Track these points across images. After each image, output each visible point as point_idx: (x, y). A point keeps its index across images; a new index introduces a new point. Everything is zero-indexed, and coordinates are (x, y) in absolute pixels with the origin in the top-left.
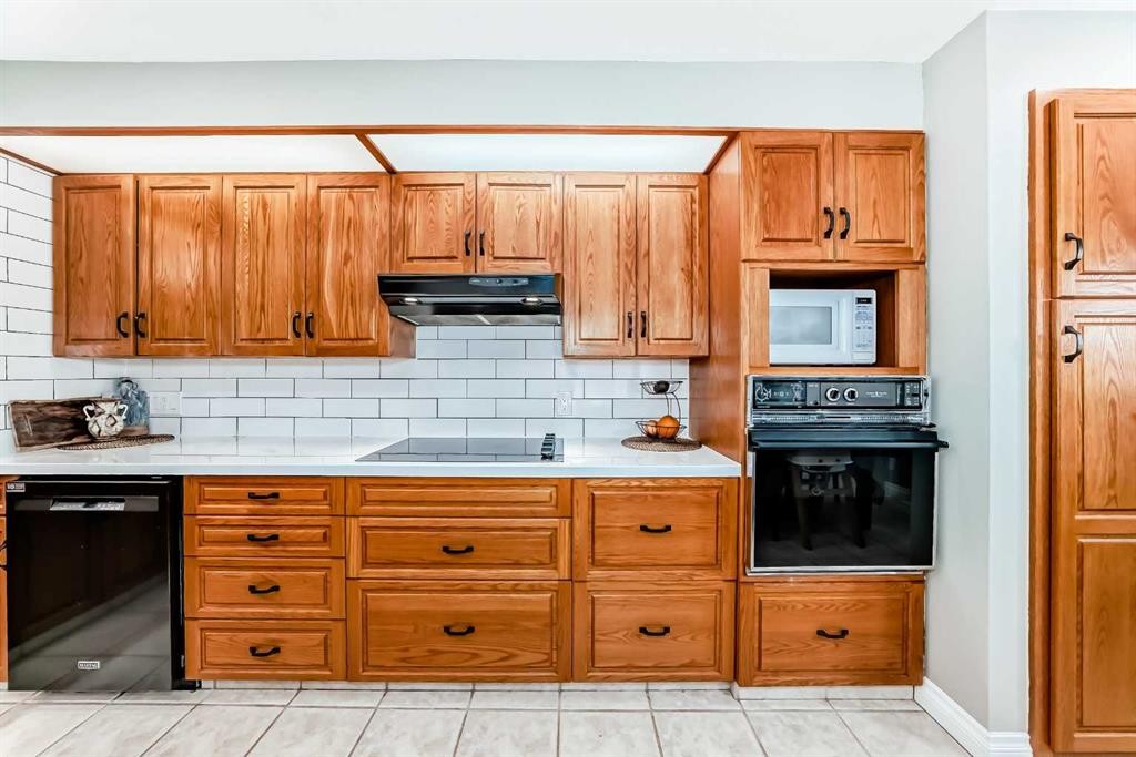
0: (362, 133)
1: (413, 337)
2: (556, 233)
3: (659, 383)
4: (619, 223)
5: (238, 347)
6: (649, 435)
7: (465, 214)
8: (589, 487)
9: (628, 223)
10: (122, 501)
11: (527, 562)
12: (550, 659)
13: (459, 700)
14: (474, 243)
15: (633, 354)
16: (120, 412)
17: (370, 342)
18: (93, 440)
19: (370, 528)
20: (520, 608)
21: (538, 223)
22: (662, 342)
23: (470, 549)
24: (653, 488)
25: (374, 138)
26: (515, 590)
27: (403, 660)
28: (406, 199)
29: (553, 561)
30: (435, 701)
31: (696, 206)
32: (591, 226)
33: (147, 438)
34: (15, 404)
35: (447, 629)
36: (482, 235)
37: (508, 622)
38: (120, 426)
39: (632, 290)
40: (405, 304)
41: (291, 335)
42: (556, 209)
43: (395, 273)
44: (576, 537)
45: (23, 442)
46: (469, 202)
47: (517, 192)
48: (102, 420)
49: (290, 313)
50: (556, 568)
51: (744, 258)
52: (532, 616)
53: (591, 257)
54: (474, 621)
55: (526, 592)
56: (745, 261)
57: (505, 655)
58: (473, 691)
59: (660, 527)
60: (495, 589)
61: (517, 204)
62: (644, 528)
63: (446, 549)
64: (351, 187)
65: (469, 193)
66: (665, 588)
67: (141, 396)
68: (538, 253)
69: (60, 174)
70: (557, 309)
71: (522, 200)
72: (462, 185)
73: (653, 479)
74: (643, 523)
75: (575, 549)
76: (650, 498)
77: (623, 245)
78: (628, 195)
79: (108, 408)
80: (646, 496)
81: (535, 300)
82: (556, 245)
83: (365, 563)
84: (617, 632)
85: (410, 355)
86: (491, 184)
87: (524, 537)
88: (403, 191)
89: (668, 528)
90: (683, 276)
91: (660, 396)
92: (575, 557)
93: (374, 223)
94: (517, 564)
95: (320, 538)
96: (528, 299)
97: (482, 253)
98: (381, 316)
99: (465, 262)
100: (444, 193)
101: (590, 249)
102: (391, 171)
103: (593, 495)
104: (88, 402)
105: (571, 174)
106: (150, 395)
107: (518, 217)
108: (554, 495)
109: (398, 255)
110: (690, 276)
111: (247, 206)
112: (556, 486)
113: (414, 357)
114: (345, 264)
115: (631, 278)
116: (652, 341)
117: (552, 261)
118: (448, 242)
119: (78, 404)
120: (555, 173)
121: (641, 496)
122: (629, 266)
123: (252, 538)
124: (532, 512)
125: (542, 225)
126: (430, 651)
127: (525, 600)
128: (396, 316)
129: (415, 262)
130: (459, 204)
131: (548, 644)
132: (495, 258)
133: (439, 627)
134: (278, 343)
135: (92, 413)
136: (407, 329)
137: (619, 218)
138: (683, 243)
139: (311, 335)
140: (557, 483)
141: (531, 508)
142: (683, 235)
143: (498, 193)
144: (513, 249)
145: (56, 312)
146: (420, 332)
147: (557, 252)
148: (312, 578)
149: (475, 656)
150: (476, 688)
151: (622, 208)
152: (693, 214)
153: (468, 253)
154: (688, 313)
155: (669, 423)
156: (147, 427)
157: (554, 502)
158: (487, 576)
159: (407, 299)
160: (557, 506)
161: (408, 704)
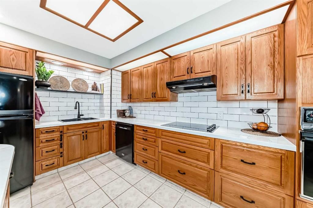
0: (162, 50)
1: (177, 96)
2: (214, 63)
3: (258, 110)
4: (238, 54)
5: (144, 100)
6: (254, 129)
7: (187, 63)
8: (221, 142)
9: (242, 53)
10: (126, 128)
11: (201, 160)
12: (207, 191)
13: (182, 191)
14: (190, 70)
15: (244, 99)
16: (129, 112)
17: (166, 98)
18: (126, 117)
19: (163, 141)
20: (198, 173)
21: (208, 61)
22: (257, 94)
23: (185, 152)
24: (247, 147)
25: (165, 51)
26: (196, 167)
27: (169, 175)
28: (173, 62)
29: (208, 162)
30: (176, 188)
31: (276, 39)
32: (227, 58)
33: (132, 117)
34: (117, 110)
35: (179, 171)
36: (192, 68)
37: (195, 176)
38: (129, 115)
39: (244, 76)
40: (173, 88)
41: (152, 97)
42: (214, 55)
43: (171, 81)
44: (216, 157)
45: (118, 116)
46: (188, 60)
47: (201, 53)
48: (127, 113)
49: (152, 93)
50: (209, 165)
51: (299, 55)
52: (201, 176)
53: (227, 68)
54: (186, 172)
55: (200, 169)
56: (299, 56)
57: (194, 184)
58: (186, 191)
59: (249, 162)
60: (191, 165)
61: (202, 57)
62: (242, 161)
63: (179, 151)
64: (162, 63)
65: (188, 57)
66: (253, 186)
67: (132, 109)
68: (208, 70)
69: (122, 72)
70: (214, 86)
71: (203, 55)
72: (186, 55)
73: (247, 144)
74: (243, 159)
75: (215, 161)
76: (245, 151)
77: (240, 61)
78: (241, 44)
79: (127, 111)
80: (244, 150)
81: (207, 84)
82: (214, 66)
83: (162, 149)
84: (231, 193)
85: (177, 101)
86: (194, 53)
87: (199, 152)
88: (173, 61)
89: (254, 164)
90: (269, 68)
91: (258, 114)
92: (215, 163)
93: (167, 70)
94: (197, 160)
95: (154, 141)
96: (204, 84)
97: (192, 73)
98: (168, 92)
99: (187, 76)
100: (182, 59)
101: (226, 66)
102: (170, 57)
103: (222, 145)
104: (125, 110)
105: (219, 43)
106: (133, 109)
107: (202, 60)
108: (209, 142)
109: (172, 77)
110: (273, 68)
111: (145, 71)
112: (209, 140)
113: (178, 101)
114: (161, 80)
115: (243, 73)
116: (253, 94)
117: (213, 71)
118: (183, 72)
119: (124, 110)
120: (213, 44)
121: (241, 149)
122: (242, 68)
123: (143, 139)
124: (202, 146)
125: (209, 61)
126: (175, 175)
127: (199, 171)
128: (172, 91)
129: (176, 78)
130: (186, 60)
131: (206, 186)
132: (196, 73)
133: (177, 170)
134: (150, 99)
135: (126, 112)
136: (175, 94)
137: (238, 52)
138: (269, 55)
139: (155, 97)
140: (209, 139)
141: (202, 145)
142: (268, 52)
143: (196, 55)
144: (201, 70)
145: (122, 95)
146: (179, 95)
147: (214, 69)
148: (152, 149)
149: (185, 181)
150: (187, 190)
151: (239, 49)
152: (275, 42)
153: (188, 73)
154: (272, 82)
155: (263, 125)
156: (133, 115)
157: (209, 144)
158: (189, 161)
159: (173, 87)
160: (209, 146)
161: (170, 186)
